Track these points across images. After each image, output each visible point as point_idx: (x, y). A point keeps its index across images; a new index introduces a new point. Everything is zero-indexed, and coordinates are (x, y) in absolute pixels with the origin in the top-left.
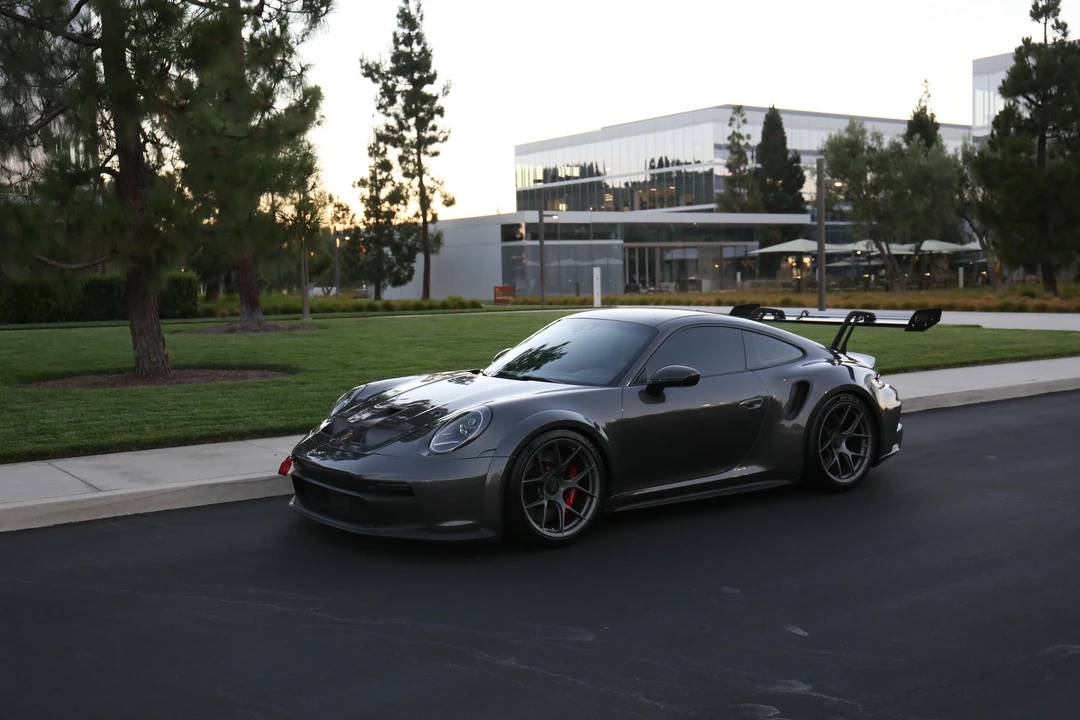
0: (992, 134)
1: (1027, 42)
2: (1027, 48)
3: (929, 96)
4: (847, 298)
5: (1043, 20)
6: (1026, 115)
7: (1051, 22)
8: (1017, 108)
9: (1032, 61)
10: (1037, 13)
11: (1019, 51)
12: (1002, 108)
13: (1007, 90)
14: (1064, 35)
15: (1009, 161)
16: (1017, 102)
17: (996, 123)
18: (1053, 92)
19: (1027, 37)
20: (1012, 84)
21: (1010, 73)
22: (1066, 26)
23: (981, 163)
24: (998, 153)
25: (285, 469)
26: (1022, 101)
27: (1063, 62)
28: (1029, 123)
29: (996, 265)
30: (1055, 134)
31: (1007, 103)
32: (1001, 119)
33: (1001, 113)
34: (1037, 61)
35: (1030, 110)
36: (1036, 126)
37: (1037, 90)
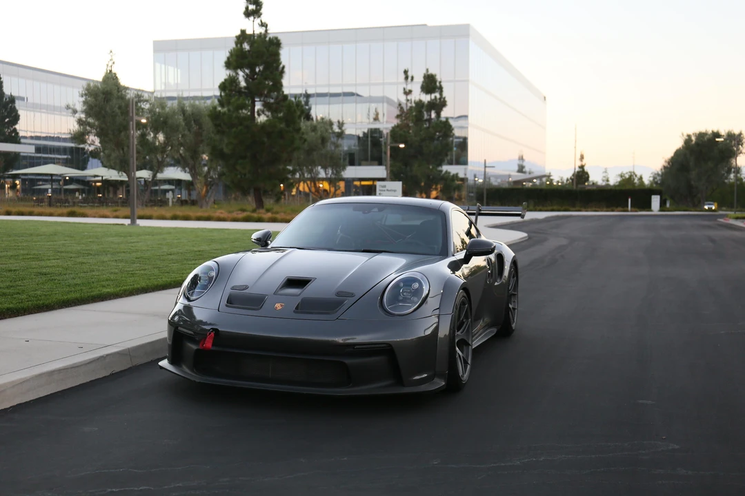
0: (221, 95)
1: (243, 32)
2: (243, 37)
3: (114, 63)
5: (252, 18)
6: (243, 84)
7: (258, 21)
8: (238, 78)
9: (246, 47)
10: (248, 14)
11: (238, 38)
12: (226, 77)
13: (228, 65)
14: (266, 31)
15: (234, 115)
16: (237, 74)
17: (223, 87)
18: (257, 70)
19: (243, 29)
20: (236, 60)
21: (231, 53)
22: (267, 25)
23: (214, 115)
24: (225, 109)
25: (208, 344)
26: (241, 73)
27: (268, 51)
28: (243, 90)
29: (202, 190)
30: (262, 99)
31: (231, 74)
32: (227, 85)
33: (225, 80)
34: (250, 47)
35: (246, 80)
36: (252, 92)
37: (252, 67)
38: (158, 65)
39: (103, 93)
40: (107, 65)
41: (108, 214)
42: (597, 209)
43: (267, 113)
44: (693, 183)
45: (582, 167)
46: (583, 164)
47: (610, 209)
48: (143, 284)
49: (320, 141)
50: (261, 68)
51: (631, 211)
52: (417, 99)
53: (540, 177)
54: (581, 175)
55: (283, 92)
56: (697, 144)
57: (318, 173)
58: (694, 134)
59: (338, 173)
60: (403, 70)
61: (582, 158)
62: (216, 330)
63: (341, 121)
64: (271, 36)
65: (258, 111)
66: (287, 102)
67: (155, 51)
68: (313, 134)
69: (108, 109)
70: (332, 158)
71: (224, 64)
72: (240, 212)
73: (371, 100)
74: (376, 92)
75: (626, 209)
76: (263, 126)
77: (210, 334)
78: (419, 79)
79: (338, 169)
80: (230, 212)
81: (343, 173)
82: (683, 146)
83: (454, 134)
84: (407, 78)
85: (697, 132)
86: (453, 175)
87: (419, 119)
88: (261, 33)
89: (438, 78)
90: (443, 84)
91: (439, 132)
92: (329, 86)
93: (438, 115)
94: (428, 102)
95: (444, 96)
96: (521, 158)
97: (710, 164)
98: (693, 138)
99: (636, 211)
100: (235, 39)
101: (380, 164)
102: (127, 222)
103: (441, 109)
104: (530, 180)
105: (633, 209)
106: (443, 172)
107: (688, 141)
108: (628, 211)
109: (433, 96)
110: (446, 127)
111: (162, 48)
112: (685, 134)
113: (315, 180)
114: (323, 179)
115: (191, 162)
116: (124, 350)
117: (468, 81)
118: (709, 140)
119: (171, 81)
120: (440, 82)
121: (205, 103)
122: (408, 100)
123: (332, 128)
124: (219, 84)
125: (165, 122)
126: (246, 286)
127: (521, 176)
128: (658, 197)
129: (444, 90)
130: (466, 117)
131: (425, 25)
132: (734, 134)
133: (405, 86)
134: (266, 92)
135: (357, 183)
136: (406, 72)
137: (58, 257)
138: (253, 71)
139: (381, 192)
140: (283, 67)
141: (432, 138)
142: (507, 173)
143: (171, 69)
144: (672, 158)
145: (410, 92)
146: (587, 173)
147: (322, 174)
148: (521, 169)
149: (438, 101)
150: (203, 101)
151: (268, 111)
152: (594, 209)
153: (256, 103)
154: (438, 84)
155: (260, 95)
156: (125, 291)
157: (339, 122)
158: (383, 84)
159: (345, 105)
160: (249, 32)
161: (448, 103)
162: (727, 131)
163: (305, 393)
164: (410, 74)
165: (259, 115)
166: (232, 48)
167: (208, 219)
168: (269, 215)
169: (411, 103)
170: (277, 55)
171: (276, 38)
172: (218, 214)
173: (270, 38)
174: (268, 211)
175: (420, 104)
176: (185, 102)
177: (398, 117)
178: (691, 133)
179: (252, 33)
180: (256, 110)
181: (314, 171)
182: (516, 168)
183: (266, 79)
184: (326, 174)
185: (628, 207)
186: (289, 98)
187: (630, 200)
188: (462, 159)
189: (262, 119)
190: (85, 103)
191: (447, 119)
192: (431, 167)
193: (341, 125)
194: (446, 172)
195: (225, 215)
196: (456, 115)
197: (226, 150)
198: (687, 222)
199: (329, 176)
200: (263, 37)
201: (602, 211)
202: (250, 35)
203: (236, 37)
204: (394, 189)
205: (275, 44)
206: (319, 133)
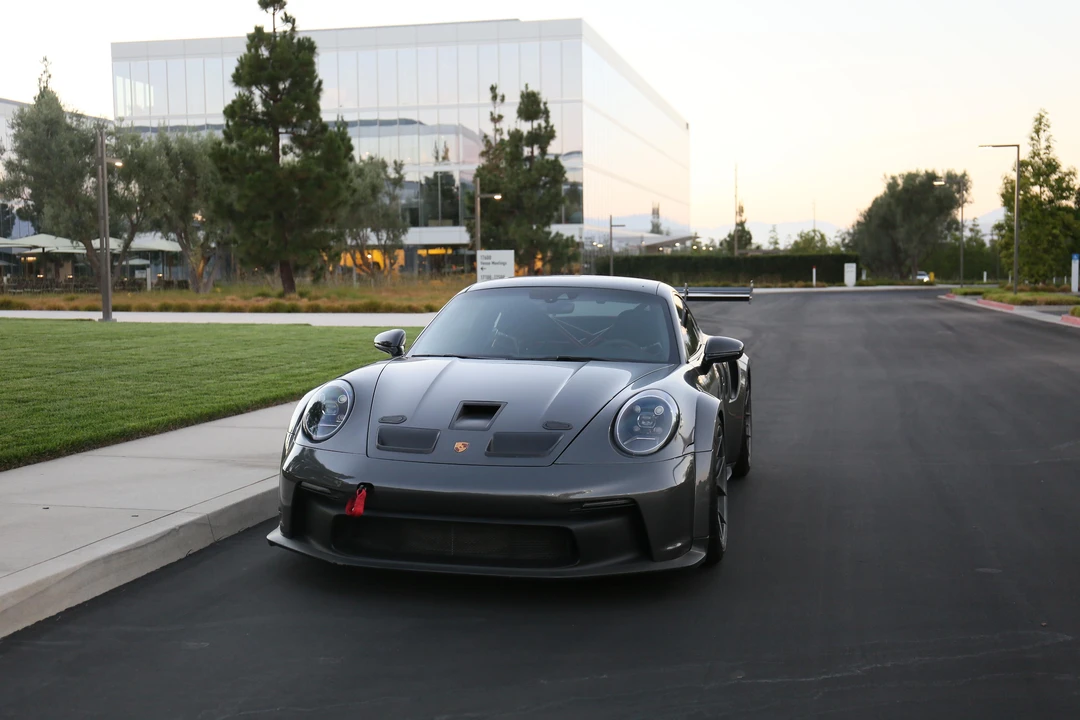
0: (227, 125)
1: (259, 30)
2: (258, 37)
3: (50, 76)
4: (72, 299)
5: (271, 10)
6: (260, 108)
7: (280, 14)
8: (252, 100)
9: (264, 52)
10: (265, 3)
11: (251, 38)
12: (235, 98)
13: (238, 79)
14: (293, 29)
15: (248, 155)
16: (251, 92)
17: (230, 112)
18: (281, 86)
19: (258, 26)
20: (249, 72)
21: (241, 61)
22: (294, 20)
23: (218, 155)
24: (234, 145)
25: (359, 508)
26: (257, 93)
27: (297, 58)
28: (260, 117)
29: (198, 266)
30: (289, 130)
31: (242, 93)
32: (237, 109)
33: (234, 102)
34: (270, 53)
35: (265, 103)
36: (273, 120)
37: (273, 82)
38: (119, 80)
39: (46, 123)
40: (40, 80)
41: (62, 304)
42: (770, 285)
43: (297, 151)
44: (900, 244)
45: (741, 224)
46: (743, 220)
47: (787, 284)
48: (181, 413)
49: (369, 192)
50: (287, 84)
51: (817, 286)
52: (512, 129)
53: (682, 241)
54: (741, 236)
55: (321, 120)
56: (905, 189)
57: (368, 238)
58: (902, 176)
59: (396, 237)
60: (490, 86)
61: (741, 211)
62: (369, 487)
63: (399, 162)
64: (300, 36)
65: (283, 148)
66: (327, 134)
67: (115, 58)
68: (359, 180)
69: (53, 145)
70: (386, 215)
71: (231, 79)
72: (260, 298)
73: (440, 129)
74: (450, 118)
75: (809, 283)
76: (292, 170)
77: (360, 492)
78: (514, 100)
79: (397, 233)
80: (246, 298)
81: (403, 238)
82: (885, 193)
83: (566, 180)
84: (494, 97)
85: (905, 173)
86: (567, 239)
87: (516, 157)
88: (285, 32)
89: (543, 97)
90: (549, 106)
91: (546, 176)
92: (378, 109)
93: (543, 152)
94: (529, 133)
95: (551, 124)
96: (656, 212)
97: (924, 218)
98: (900, 182)
99: (824, 286)
100: (247, 41)
101: (456, 223)
102: (97, 316)
103: (548, 143)
104: (671, 244)
105: (820, 284)
106: (553, 235)
107: (892, 186)
108: (811, 286)
109: (535, 124)
110: (555, 170)
111: (126, 54)
112: (889, 176)
113: (363, 248)
114: (374, 247)
115: (181, 225)
116: (202, 518)
117: (581, 101)
118: (922, 184)
119: (140, 102)
120: (545, 104)
121: (198, 136)
122: (497, 130)
123: (386, 172)
124: (223, 109)
125: (142, 166)
126: (403, 417)
127: (655, 239)
128: (854, 265)
129: (551, 114)
130: (579, 153)
131: (517, 20)
132: (956, 176)
133: (492, 109)
134: (294, 120)
135: (423, 252)
136: (493, 89)
137: (29, 374)
138: (274, 88)
139: (485, 266)
140: (320, 83)
141: (535, 186)
142: (639, 234)
143: (139, 86)
144: (870, 210)
145: (500, 117)
146: (748, 233)
147: (373, 240)
148: (656, 229)
149: (543, 130)
150: (195, 134)
151: (299, 148)
152: (765, 284)
153: (281, 136)
154: (542, 106)
155: (287, 124)
156: (159, 424)
157: (395, 162)
158: (458, 106)
159: (401, 138)
160: (268, 29)
161: (557, 134)
162: (946, 172)
163: (511, 576)
164: (499, 92)
165: (285, 153)
166: (242, 55)
167: (216, 309)
168: (304, 302)
169: (502, 134)
170: (311, 64)
171: (309, 40)
172: (228, 301)
173: (299, 40)
174: (302, 295)
175: (516, 136)
176: (168, 134)
177: (483, 154)
178: (896, 174)
179: (271, 31)
180: (280, 147)
181: (361, 234)
182: (650, 227)
183: (295, 101)
184: (379, 240)
185: (812, 280)
186: (330, 128)
187: (814, 271)
188: (575, 215)
189: (288, 159)
190: (16, 137)
191: (557, 156)
192: (535, 227)
193: (398, 167)
194: (557, 233)
195: (239, 303)
196: (565, 152)
197: (237, 207)
198: (897, 301)
199: (383, 242)
200: (288, 37)
201: (775, 287)
202: (269, 35)
203: (249, 36)
204: (503, 261)
205: (308, 48)
206: (368, 180)
